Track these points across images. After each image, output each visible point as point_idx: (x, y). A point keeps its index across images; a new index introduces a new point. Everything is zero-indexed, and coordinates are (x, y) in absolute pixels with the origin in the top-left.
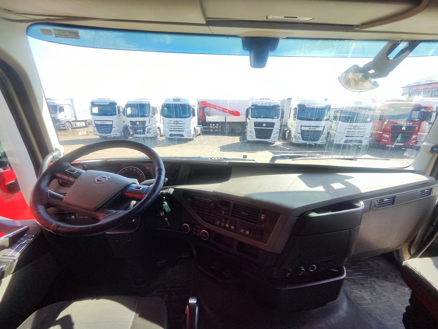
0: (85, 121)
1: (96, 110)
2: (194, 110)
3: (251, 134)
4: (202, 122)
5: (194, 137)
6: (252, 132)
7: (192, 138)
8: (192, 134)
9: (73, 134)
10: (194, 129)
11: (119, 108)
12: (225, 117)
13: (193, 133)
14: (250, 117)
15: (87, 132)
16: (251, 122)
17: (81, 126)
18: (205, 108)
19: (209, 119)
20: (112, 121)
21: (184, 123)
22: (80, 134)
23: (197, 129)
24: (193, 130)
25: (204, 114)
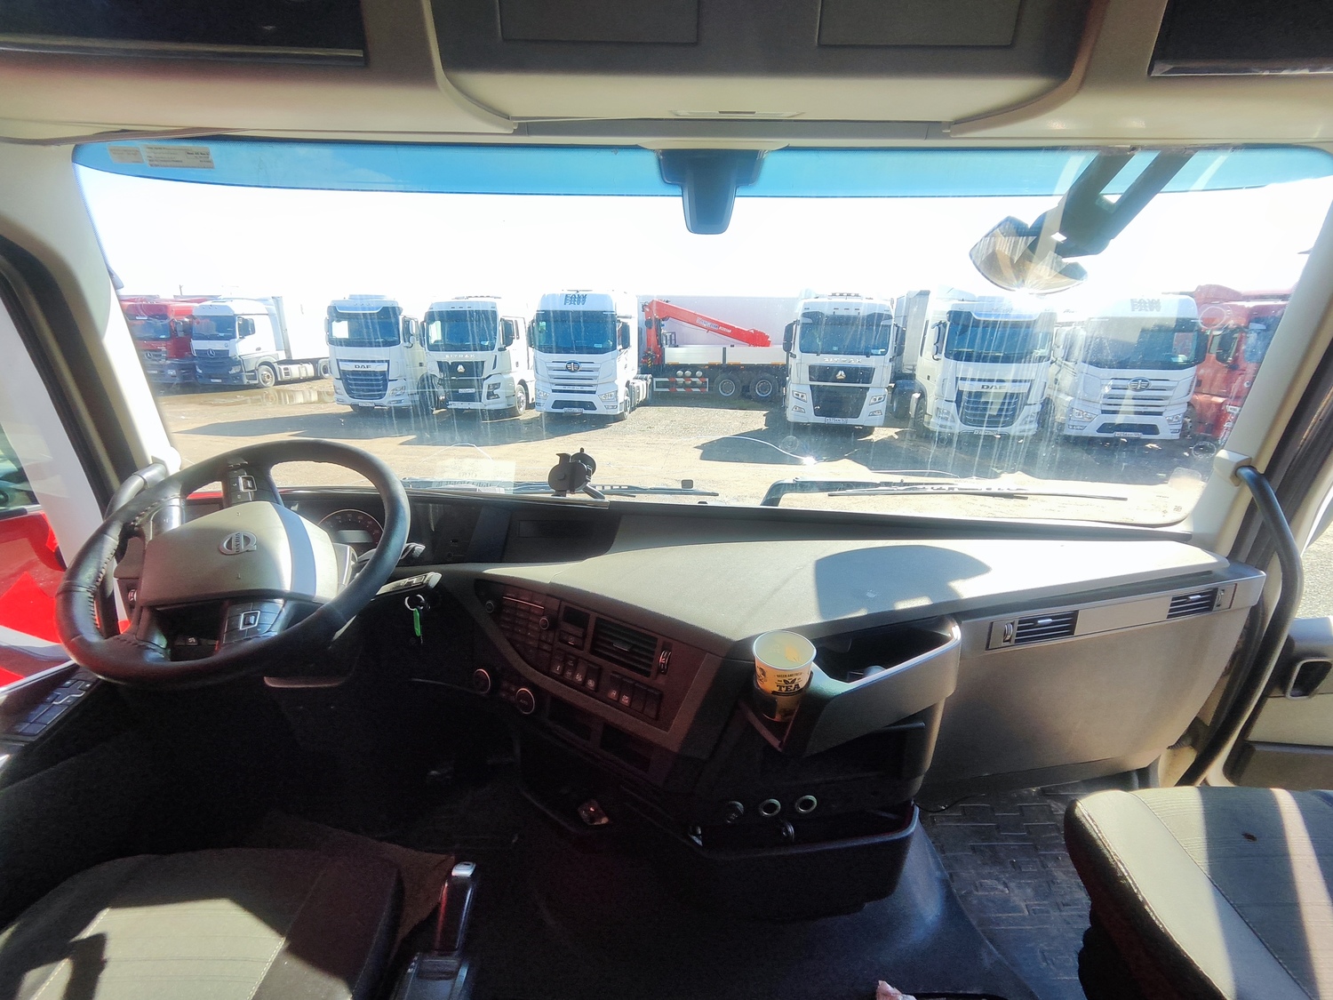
0: (314, 362)
1: (342, 330)
2: (625, 328)
3: (799, 404)
4: (652, 363)
5: (626, 410)
6: (802, 396)
7: (619, 412)
8: (620, 402)
9: (280, 398)
10: (628, 384)
11: (407, 322)
12: (724, 349)
13: (622, 397)
14: (796, 350)
15: (319, 394)
16: (800, 367)
17: (304, 375)
18: (663, 323)
19: (673, 355)
20: (388, 362)
21: (597, 370)
22: (300, 399)
23: (635, 385)
24: (622, 390)
25: (659, 342)
